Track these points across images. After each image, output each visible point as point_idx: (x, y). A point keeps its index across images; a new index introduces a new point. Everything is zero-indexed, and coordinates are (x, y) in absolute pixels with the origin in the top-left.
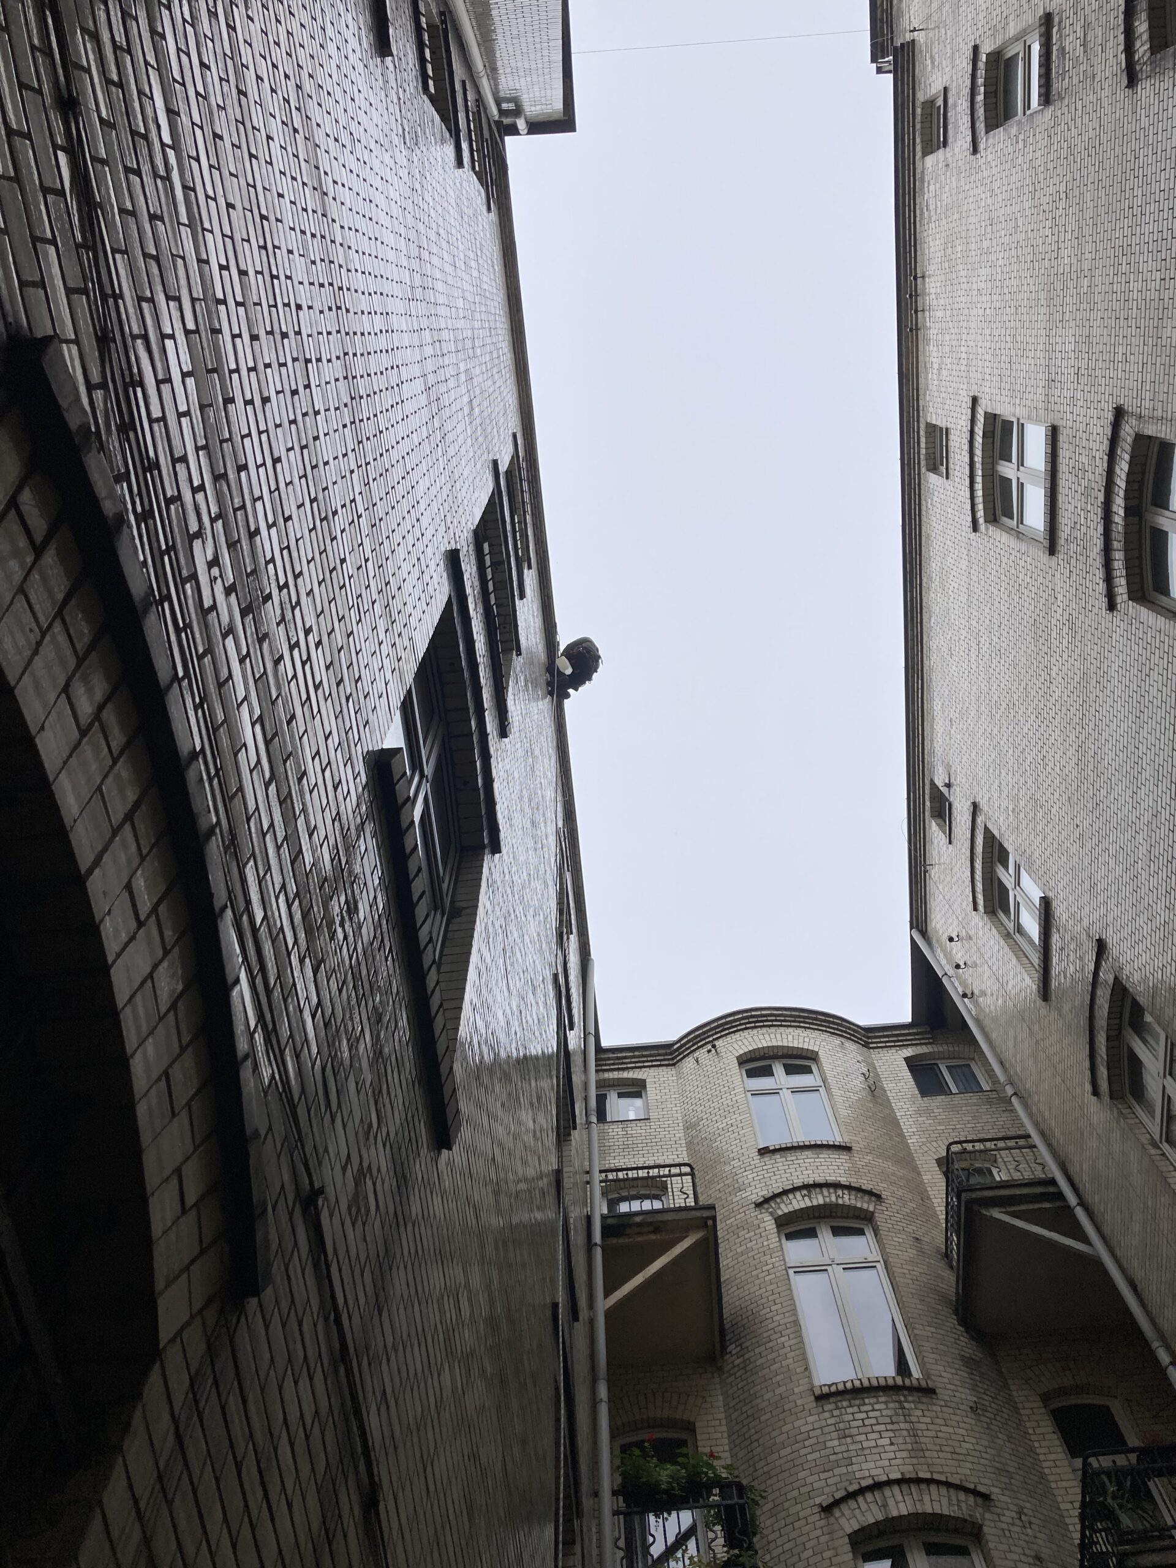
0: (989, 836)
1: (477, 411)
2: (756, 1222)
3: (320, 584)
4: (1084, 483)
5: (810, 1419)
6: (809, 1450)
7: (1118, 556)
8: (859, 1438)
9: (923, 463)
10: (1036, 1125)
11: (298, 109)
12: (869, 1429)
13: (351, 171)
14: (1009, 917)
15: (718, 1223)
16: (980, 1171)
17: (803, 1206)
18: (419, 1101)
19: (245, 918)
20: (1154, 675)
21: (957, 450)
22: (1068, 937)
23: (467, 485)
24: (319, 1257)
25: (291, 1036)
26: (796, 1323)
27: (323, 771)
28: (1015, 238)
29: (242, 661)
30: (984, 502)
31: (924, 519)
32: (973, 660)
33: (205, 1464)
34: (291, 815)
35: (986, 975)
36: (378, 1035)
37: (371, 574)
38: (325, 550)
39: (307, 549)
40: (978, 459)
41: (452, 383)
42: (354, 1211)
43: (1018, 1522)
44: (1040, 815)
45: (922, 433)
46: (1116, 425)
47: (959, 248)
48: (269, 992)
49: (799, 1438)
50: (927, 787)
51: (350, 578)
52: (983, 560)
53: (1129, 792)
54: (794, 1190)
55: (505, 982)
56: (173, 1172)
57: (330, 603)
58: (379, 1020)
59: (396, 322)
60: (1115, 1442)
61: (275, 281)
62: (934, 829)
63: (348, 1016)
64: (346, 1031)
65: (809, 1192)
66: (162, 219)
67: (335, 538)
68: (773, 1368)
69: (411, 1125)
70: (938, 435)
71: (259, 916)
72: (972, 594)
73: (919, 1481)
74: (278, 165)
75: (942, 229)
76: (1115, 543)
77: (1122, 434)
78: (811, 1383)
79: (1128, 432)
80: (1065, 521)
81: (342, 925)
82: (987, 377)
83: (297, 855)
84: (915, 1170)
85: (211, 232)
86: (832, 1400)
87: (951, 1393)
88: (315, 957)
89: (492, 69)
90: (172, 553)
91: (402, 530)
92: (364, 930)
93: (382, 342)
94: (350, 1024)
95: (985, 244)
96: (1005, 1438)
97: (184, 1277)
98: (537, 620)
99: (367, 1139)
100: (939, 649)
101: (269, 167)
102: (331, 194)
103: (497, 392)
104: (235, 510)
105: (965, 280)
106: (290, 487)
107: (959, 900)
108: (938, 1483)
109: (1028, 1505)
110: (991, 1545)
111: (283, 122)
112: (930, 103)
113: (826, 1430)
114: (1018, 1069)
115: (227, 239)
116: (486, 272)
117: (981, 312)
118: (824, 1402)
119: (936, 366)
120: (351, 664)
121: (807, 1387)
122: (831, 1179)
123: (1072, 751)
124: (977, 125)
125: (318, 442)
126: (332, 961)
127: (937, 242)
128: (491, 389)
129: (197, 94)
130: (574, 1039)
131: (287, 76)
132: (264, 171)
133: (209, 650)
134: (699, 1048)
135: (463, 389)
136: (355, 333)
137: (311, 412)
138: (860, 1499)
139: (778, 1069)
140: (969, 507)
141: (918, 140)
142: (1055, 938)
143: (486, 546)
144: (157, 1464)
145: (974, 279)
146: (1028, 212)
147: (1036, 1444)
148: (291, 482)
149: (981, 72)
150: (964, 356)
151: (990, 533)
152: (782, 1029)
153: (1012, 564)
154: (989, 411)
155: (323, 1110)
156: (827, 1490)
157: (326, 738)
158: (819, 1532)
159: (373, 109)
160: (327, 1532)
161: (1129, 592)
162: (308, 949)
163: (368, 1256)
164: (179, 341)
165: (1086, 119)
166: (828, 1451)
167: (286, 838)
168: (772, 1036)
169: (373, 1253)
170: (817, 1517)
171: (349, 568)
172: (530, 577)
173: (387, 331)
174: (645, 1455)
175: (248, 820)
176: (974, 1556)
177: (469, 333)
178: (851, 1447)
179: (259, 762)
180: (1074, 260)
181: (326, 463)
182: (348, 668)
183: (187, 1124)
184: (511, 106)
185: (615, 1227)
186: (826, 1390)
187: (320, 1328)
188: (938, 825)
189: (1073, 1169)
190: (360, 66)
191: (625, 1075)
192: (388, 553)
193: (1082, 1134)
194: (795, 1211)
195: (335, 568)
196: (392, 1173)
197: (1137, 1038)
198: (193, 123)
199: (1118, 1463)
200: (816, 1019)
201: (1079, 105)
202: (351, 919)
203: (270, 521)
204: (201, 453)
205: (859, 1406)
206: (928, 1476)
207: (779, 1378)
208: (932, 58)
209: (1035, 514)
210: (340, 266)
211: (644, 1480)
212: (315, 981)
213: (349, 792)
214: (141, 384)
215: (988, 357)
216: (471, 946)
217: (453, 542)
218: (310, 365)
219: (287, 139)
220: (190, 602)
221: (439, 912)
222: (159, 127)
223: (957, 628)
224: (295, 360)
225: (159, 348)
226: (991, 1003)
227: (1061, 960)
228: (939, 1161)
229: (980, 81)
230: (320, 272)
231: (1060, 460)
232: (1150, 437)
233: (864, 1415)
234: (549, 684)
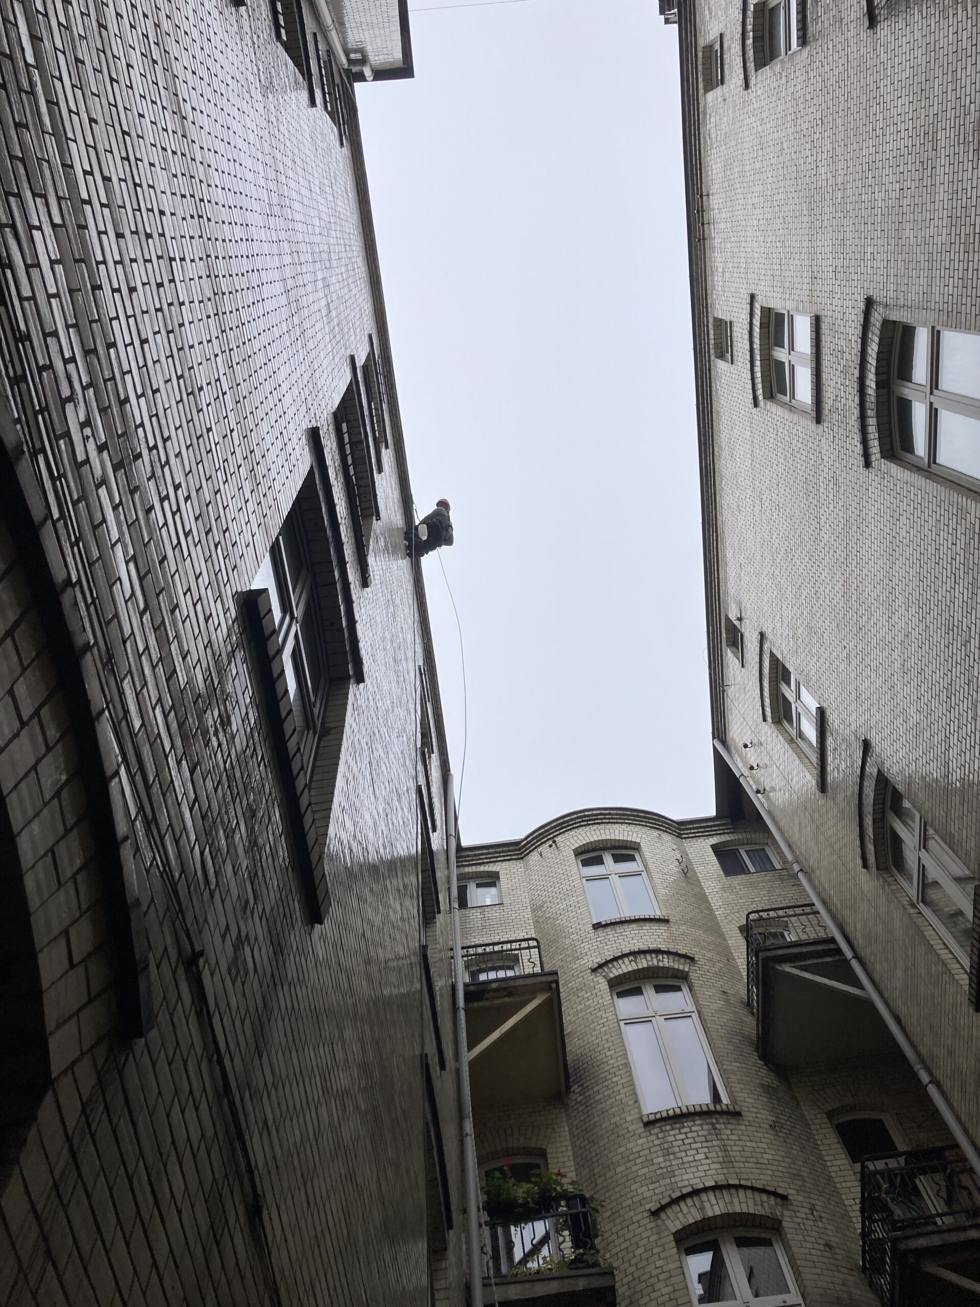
0: (774, 661)
1: (334, 313)
2: (592, 985)
3: (188, 448)
4: (843, 362)
5: (640, 1142)
6: (640, 1166)
7: (872, 422)
8: (679, 1155)
9: (712, 351)
10: (819, 894)
11: (157, 44)
12: (688, 1147)
13: (209, 101)
14: (792, 726)
15: (560, 987)
16: (774, 935)
17: (630, 969)
18: (292, 884)
19: (124, 724)
20: (903, 520)
21: (739, 339)
22: (839, 740)
23: (325, 375)
24: (202, 1009)
25: (170, 825)
26: (627, 1065)
27: (195, 605)
28: (781, 159)
29: (115, 508)
30: (762, 382)
31: (714, 398)
32: (757, 515)
33: (98, 1175)
34: (165, 641)
35: (775, 775)
36: (253, 828)
37: (237, 442)
38: (192, 420)
39: (174, 418)
40: (757, 346)
41: (310, 288)
42: (233, 971)
43: (811, 1217)
44: (814, 641)
45: (711, 326)
46: (867, 313)
47: (736, 170)
48: (148, 787)
49: (631, 1157)
50: (723, 621)
51: (216, 445)
52: (763, 430)
53: (886, 617)
54: (623, 956)
55: (371, 789)
56: (61, 933)
57: (197, 464)
58: (254, 814)
59: (254, 232)
60: (887, 1149)
61: (139, 189)
62: (730, 656)
63: (224, 810)
64: (222, 823)
65: (635, 957)
66: (26, 127)
67: (202, 410)
68: (609, 1102)
69: (286, 903)
70: (724, 327)
71: (137, 724)
72: (755, 459)
73: (729, 1187)
74: (139, 88)
75: (722, 154)
76: (869, 411)
77: (872, 319)
78: (640, 1112)
79: (877, 319)
80: (828, 395)
81: (216, 734)
82: (762, 277)
83: (171, 675)
84: (722, 936)
85: (75, 141)
86: (658, 1125)
87: (754, 1115)
88: (192, 760)
89: (340, 24)
90: (46, 413)
91: (266, 407)
92: (237, 740)
93: (243, 248)
94: (226, 817)
95: (758, 165)
96: (798, 1149)
97: (75, 1019)
98: (395, 492)
99: (245, 912)
100: (729, 507)
101: (130, 91)
102: (190, 118)
103: (353, 299)
104: (105, 381)
105: (742, 196)
106: (157, 365)
107: (752, 713)
108: (745, 1188)
109: (818, 1202)
110: (789, 1236)
111: (142, 54)
112: (709, 48)
113: (653, 1150)
114: (803, 850)
115: (90, 149)
116: (340, 198)
117: (755, 223)
118: (651, 1127)
119: (720, 270)
120: (219, 516)
121: (638, 1116)
122: (653, 946)
123: (839, 585)
124: (748, 65)
125: (183, 328)
126: (208, 764)
127: (719, 165)
128: (347, 296)
129: (60, 24)
130: (437, 841)
131: (145, 16)
132: (124, 93)
133: (83, 497)
134: (542, 844)
135: (321, 295)
136: (216, 239)
137: (176, 302)
138: (682, 1204)
139: (608, 858)
140: (750, 386)
141: (700, 79)
142: (829, 740)
143: (344, 425)
144: (52, 1172)
145: (750, 196)
146: (791, 137)
147: (824, 1153)
148: (158, 361)
149: (750, 20)
150: (743, 260)
151: (768, 407)
152: (609, 826)
153: (786, 433)
154: (765, 305)
155: (203, 888)
156: (655, 1198)
157: (197, 578)
158: (649, 1233)
159: (229, 50)
160: (215, 1235)
161: (881, 451)
162: (184, 753)
163: (248, 1009)
164: (46, 233)
165: (836, 56)
166: (655, 1167)
167: (161, 659)
168: (602, 831)
169: (252, 1005)
170: (647, 1220)
171: (215, 436)
172: (387, 456)
173: (247, 240)
174: (504, 1175)
175: (124, 642)
176: (776, 1245)
177: (326, 248)
178: (673, 1163)
179: (133, 594)
180: (829, 176)
181: (191, 347)
182: (216, 520)
183: (72, 892)
184: (358, 56)
185: (475, 993)
186: (652, 1117)
187: (204, 1066)
188: (732, 652)
189: (849, 929)
190: (215, 13)
191: (482, 868)
192: (252, 426)
193: (855, 899)
194: (624, 974)
195: (201, 436)
196: (268, 943)
197: (898, 821)
198: (56, 49)
199: (890, 1166)
200: (638, 816)
201: (830, 45)
202: (224, 730)
203: (140, 392)
204: (71, 330)
205: (679, 1129)
206: (737, 1182)
207: (613, 1110)
208: (709, 9)
209: (804, 391)
210: (201, 181)
211: (504, 1197)
212: (192, 780)
213: (219, 624)
214: (11, 266)
215: (761, 260)
216: (339, 758)
217: (313, 421)
218: (174, 263)
219: (147, 68)
220: (65, 455)
221: (311, 732)
222: (23, 49)
223: (743, 488)
224: (159, 258)
225: (27, 237)
226: (780, 798)
227: (834, 759)
228: (740, 928)
229: (749, 27)
230: (182, 185)
231: (823, 344)
232: (895, 322)
233: (683, 1136)
234: (409, 547)
